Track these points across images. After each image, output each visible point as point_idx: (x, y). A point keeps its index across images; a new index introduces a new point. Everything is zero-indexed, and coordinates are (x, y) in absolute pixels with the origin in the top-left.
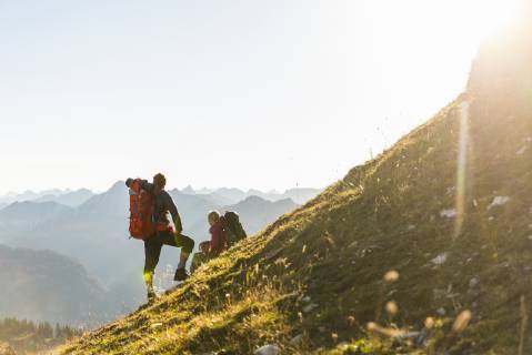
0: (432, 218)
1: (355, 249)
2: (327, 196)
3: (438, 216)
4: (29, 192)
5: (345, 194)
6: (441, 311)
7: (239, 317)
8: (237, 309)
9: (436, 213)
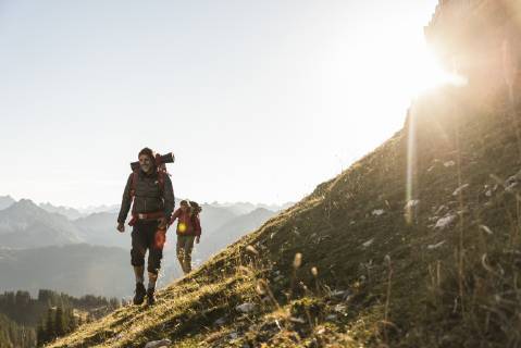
0: (367, 216)
1: (314, 238)
2: (301, 204)
3: (370, 215)
4: (103, 206)
5: (312, 201)
6: (363, 277)
7: (230, 286)
8: (229, 280)
9: (370, 212)
